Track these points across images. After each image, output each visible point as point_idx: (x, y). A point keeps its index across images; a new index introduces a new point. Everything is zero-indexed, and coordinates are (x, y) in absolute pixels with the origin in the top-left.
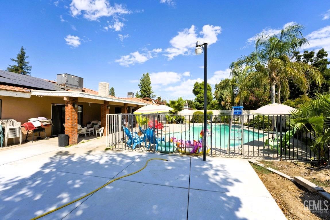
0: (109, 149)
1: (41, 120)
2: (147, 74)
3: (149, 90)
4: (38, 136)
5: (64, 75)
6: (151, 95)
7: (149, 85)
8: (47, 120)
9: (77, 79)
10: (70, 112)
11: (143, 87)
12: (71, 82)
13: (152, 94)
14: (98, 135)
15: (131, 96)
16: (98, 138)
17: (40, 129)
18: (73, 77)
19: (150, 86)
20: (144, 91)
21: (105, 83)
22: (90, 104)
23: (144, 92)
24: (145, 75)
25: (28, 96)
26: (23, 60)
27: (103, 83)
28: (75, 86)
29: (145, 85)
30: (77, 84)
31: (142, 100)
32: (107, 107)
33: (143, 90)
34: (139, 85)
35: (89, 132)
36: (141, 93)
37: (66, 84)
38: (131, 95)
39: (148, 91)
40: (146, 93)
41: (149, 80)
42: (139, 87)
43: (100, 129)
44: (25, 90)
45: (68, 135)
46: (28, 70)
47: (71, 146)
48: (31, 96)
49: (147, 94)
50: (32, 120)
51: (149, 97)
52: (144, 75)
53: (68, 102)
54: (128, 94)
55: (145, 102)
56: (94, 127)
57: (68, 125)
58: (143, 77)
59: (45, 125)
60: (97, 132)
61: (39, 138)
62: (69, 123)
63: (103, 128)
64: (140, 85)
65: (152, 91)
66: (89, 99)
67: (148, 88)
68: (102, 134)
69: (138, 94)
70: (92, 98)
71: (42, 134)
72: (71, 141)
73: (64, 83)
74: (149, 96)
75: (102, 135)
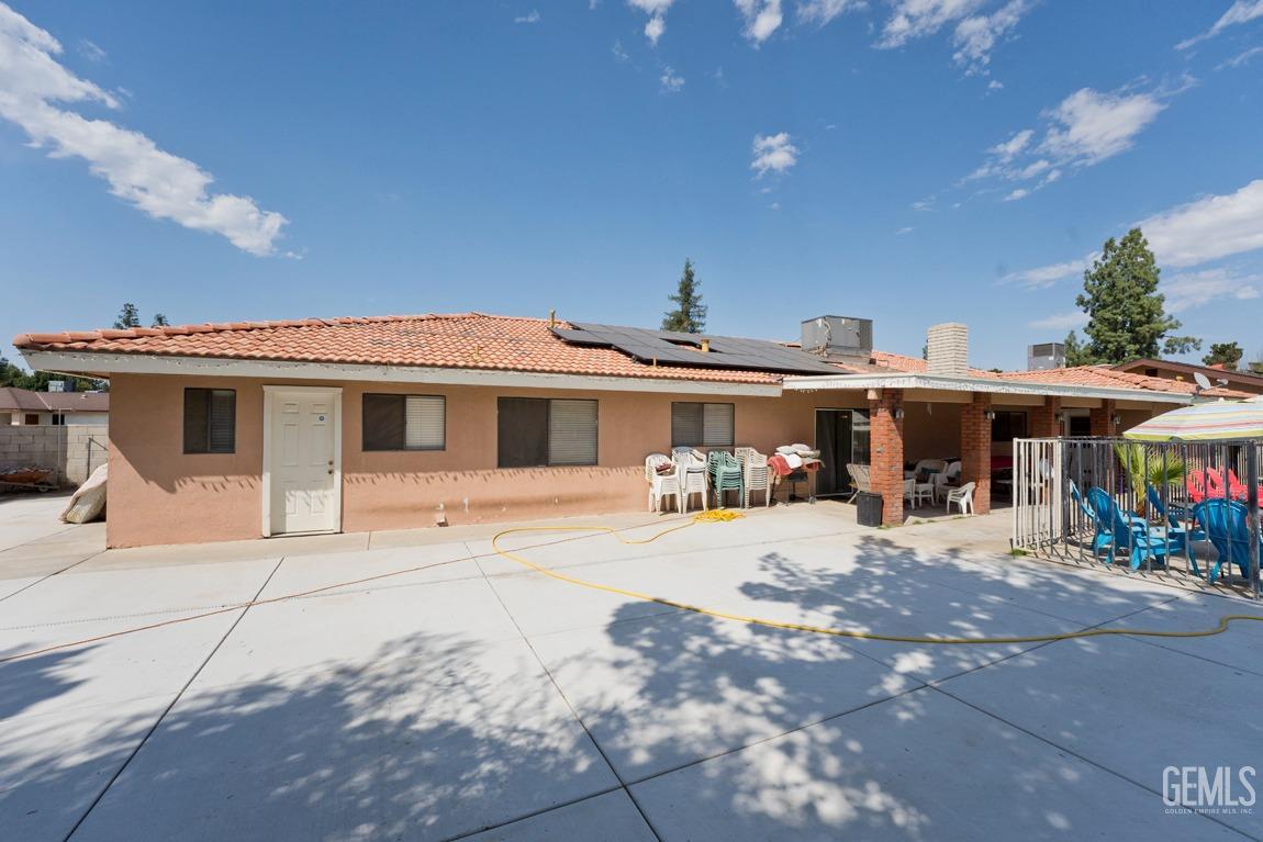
0: (1024, 554)
1: (800, 452)
2: (1135, 237)
3: (1150, 315)
4: (792, 492)
5: (820, 322)
6: (1158, 341)
7: (1149, 288)
8: (812, 453)
9: (855, 327)
10: (882, 432)
11: (1104, 306)
12: (839, 339)
13: (1169, 333)
14: (955, 508)
15: (1051, 358)
16: (952, 516)
17: (798, 475)
18: (843, 321)
19: (1154, 295)
20: (1114, 326)
21: (951, 324)
22: (929, 408)
23: (1115, 331)
24: (1117, 243)
25: (775, 392)
26: (689, 295)
27: (944, 325)
28: (847, 348)
29: (1120, 296)
30: (854, 341)
31: (1119, 374)
32: (986, 413)
33: (1103, 320)
34: (1081, 302)
35: (920, 496)
36: (1096, 336)
37: (828, 346)
38: (1051, 355)
39: (1141, 324)
40: (1128, 336)
41: (1142, 265)
42: (1082, 308)
43: (962, 490)
44: (774, 378)
45: (881, 496)
46: (700, 316)
47: (888, 527)
48: (784, 390)
49: (1135, 340)
50: (783, 450)
51: (1148, 349)
52: (1109, 246)
53: (877, 404)
54: (1035, 352)
55: (1145, 384)
56: (931, 479)
57: (880, 469)
58: (1105, 257)
59: (810, 466)
60: (950, 498)
61: (793, 499)
62: (882, 464)
63: (970, 486)
64: (1088, 297)
65: (1165, 317)
66: (940, 390)
67: (1141, 306)
68: (968, 504)
69: (1078, 341)
70: (947, 387)
71: (801, 486)
72: (889, 514)
73: (823, 345)
74: (1149, 346)
75: (969, 511)
